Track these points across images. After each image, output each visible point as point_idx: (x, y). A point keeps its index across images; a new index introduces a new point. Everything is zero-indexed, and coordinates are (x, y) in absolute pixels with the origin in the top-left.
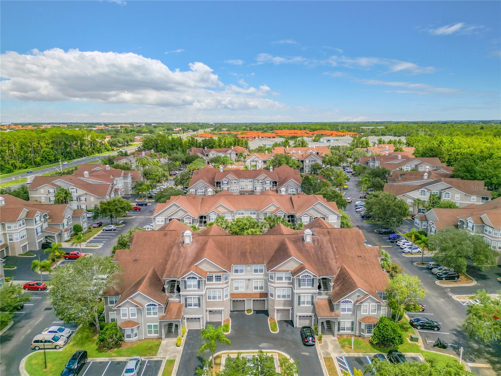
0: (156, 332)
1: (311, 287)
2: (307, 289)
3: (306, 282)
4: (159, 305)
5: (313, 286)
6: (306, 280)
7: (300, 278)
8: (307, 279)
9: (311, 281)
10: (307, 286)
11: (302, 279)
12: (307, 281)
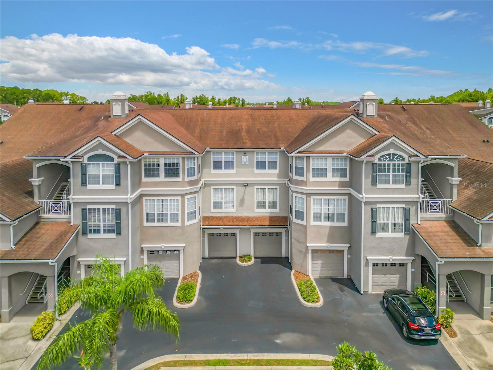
1: (403, 186)
2: (394, 191)
3: (391, 173)
5: (408, 183)
6: (391, 168)
7: (377, 161)
8: (394, 165)
9: (403, 170)
10: (394, 182)
11: (380, 165)
12: (394, 171)
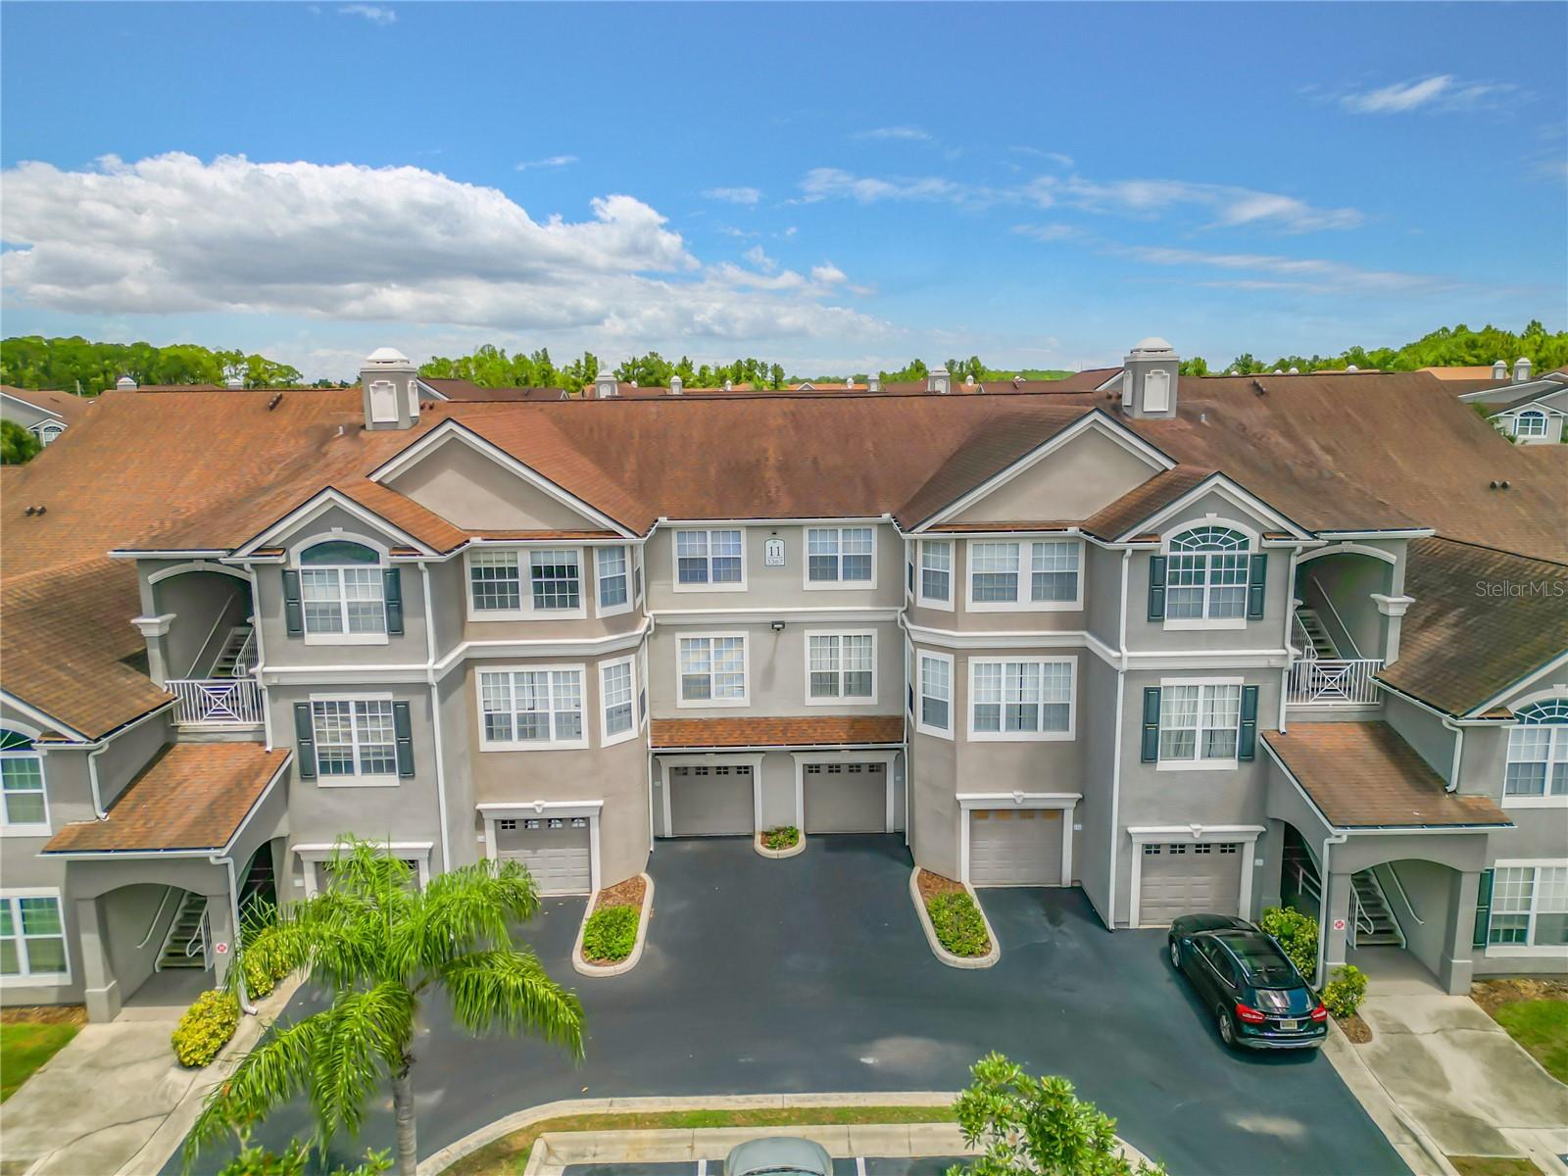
0: (44, 958)
1: (1239, 623)
2: (1213, 637)
3: (1207, 586)
4: (51, 735)
5: (1256, 612)
6: (1208, 570)
7: (1164, 549)
8: (1217, 561)
9: (1242, 577)
10: (1214, 614)
11: (1175, 562)
12: (1215, 578)
